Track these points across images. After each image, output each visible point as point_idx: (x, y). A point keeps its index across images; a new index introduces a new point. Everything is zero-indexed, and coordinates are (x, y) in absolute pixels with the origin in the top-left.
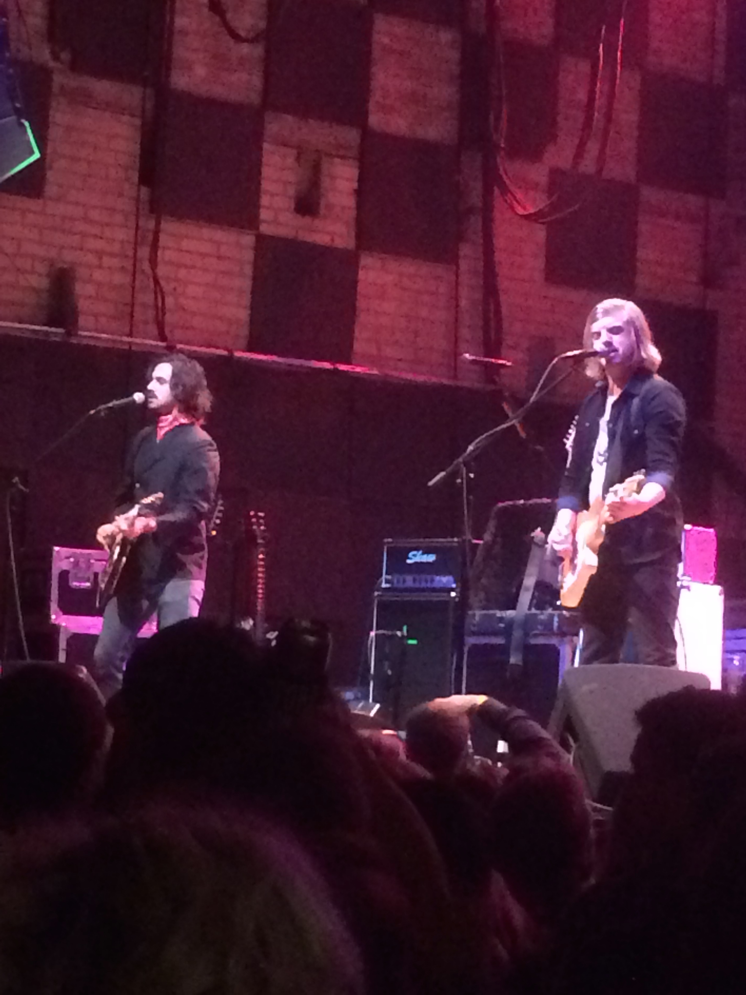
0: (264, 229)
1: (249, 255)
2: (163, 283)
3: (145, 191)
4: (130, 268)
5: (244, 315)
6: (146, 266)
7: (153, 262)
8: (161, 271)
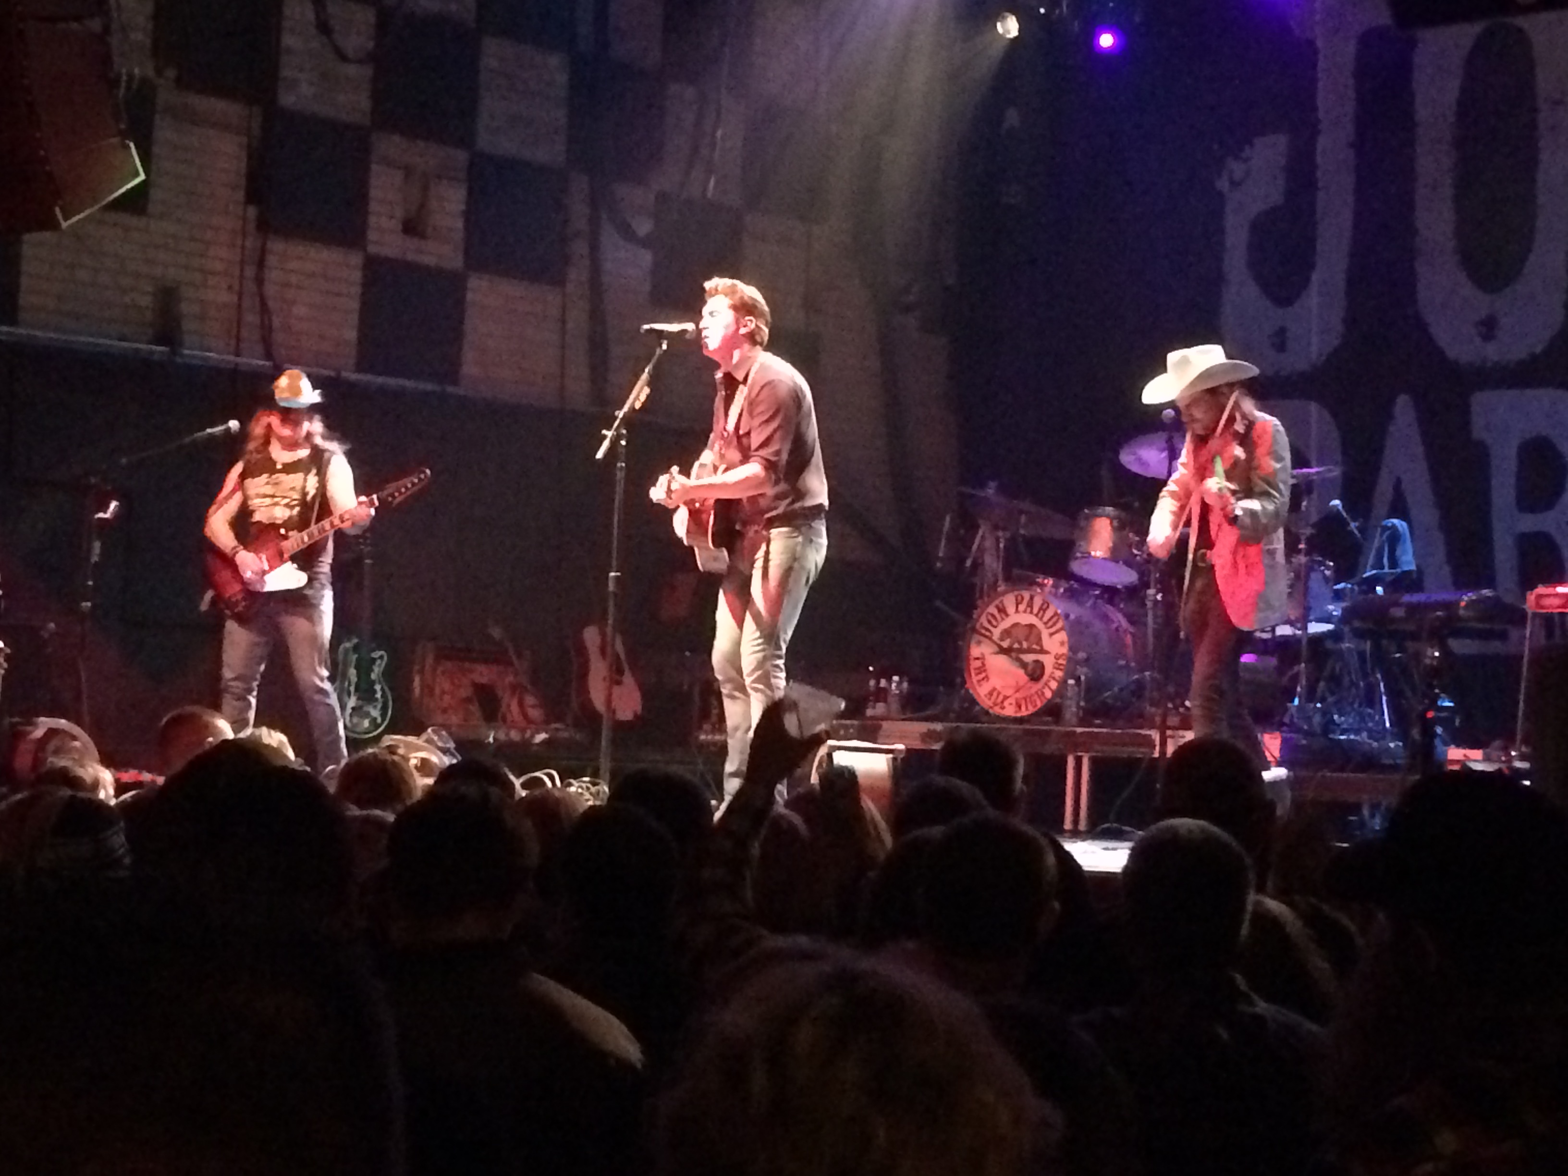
0: (372, 249)
1: (357, 276)
2: (271, 304)
3: (252, 212)
4: (236, 287)
5: (351, 334)
6: (251, 286)
7: (260, 281)
8: (270, 290)
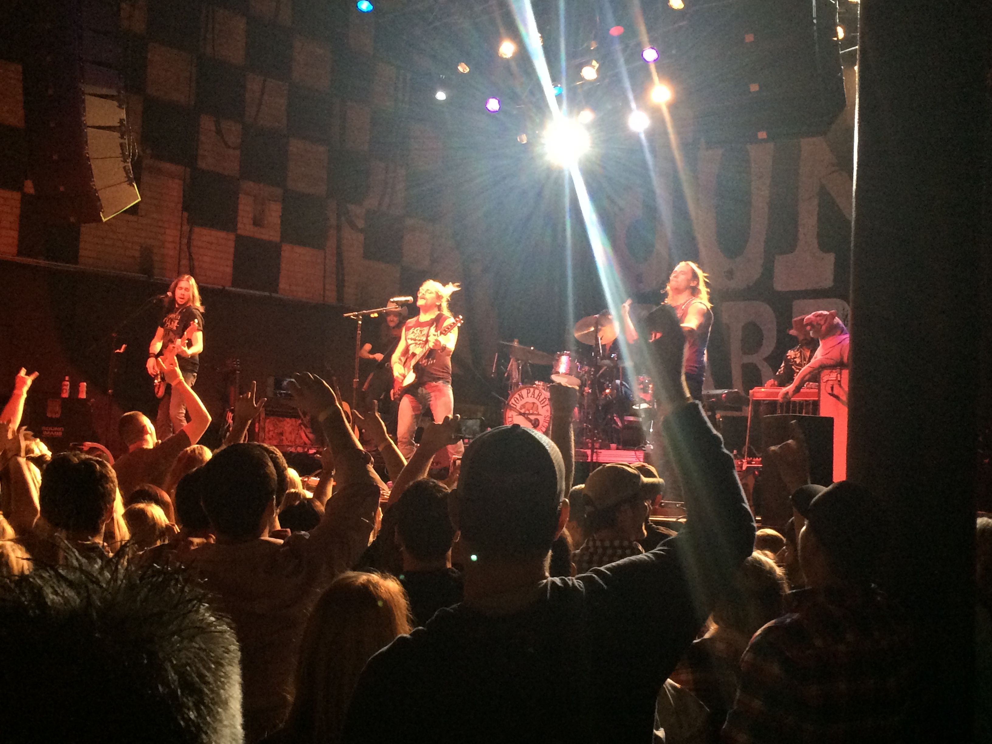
0: (239, 232)
1: (232, 244)
2: (194, 256)
3: (186, 214)
4: (178, 248)
5: (229, 270)
6: (185, 248)
7: (189, 245)
8: (193, 250)
